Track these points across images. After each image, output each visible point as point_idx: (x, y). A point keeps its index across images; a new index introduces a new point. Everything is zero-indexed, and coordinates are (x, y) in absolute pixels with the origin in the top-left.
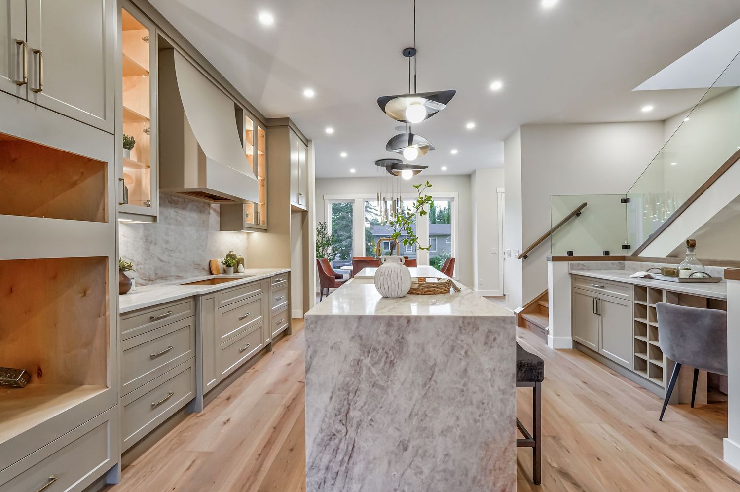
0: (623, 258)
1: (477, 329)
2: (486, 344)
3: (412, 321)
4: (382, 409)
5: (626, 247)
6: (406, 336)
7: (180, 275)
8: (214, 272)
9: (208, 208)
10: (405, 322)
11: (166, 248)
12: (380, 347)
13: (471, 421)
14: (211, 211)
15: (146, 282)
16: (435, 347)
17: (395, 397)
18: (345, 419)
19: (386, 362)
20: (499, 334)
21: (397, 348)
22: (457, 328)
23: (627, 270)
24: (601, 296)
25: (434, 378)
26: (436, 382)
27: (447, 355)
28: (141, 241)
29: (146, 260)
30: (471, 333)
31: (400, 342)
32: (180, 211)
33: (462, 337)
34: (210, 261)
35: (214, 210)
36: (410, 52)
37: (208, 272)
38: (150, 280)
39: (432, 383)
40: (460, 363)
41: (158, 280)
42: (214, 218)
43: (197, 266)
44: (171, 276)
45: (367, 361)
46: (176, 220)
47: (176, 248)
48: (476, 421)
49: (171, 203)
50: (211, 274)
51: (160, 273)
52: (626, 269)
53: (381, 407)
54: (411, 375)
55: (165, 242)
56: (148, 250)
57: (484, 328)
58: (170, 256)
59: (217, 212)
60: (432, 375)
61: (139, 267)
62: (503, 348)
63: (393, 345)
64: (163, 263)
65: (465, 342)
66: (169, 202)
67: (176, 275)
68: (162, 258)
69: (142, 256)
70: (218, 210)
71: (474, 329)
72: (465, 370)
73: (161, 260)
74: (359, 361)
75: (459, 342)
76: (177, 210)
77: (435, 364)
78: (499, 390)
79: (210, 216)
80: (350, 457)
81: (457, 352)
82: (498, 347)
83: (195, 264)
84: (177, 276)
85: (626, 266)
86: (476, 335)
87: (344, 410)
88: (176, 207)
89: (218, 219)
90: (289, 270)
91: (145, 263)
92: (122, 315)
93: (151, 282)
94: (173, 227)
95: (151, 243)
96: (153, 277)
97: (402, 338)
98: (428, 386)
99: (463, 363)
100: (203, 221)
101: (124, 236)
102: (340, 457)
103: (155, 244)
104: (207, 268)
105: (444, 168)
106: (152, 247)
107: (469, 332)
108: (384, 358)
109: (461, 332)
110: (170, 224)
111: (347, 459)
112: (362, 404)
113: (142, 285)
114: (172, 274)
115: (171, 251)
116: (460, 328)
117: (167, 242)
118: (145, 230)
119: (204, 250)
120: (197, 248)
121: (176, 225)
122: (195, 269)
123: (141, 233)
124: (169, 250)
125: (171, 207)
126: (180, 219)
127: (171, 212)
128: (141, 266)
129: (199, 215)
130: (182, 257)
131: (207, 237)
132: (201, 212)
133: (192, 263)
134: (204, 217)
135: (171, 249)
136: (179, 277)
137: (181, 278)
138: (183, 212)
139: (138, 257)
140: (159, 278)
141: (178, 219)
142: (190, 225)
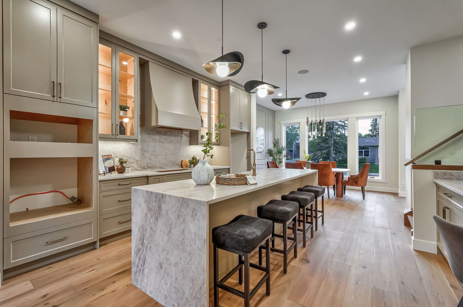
1: (188, 206)
2: (192, 216)
3: (164, 196)
4: (154, 242)
6: (161, 205)
7: (162, 167)
8: (183, 166)
9: (181, 134)
10: (161, 196)
12: (153, 209)
13: (186, 263)
14: (183, 135)
15: (142, 169)
16: (172, 213)
17: (158, 238)
18: (143, 244)
19: (155, 218)
20: (198, 212)
21: (159, 210)
22: (180, 204)
25: (171, 231)
26: (172, 234)
27: (176, 219)
28: (139, 151)
29: (142, 159)
30: (186, 208)
31: (160, 208)
32: (163, 136)
33: (182, 210)
34: (182, 161)
35: (186, 135)
36: (262, 25)
37: (181, 166)
38: (144, 168)
39: (171, 234)
40: (181, 225)
41: (149, 169)
42: (185, 138)
43: (174, 164)
44: (157, 167)
45: (149, 215)
46: (160, 141)
47: (160, 154)
48: (188, 264)
49: (157, 133)
50: (182, 167)
51: (149, 165)
53: (153, 241)
54: (163, 227)
55: (153, 151)
56: (143, 155)
57: (192, 206)
58: (156, 157)
59: (188, 136)
60: (171, 229)
61: (138, 162)
62: (200, 221)
63: (157, 208)
64: (152, 161)
65: (183, 213)
66: (156, 132)
68: (151, 158)
69: (140, 157)
70: (188, 134)
71: (187, 206)
72: (184, 230)
73: (150, 159)
74: (147, 214)
75: (181, 213)
76: (160, 136)
77: (172, 223)
78: (198, 248)
79: (183, 138)
80: (144, 264)
81: (180, 219)
82: (198, 220)
83: (172, 162)
84: (160, 167)
86: (188, 209)
87: (142, 238)
89: (188, 139)
90: (229, 167)
91: (142, 161)
92: (100, 181)
93: (144, 169)
94: (158, 144)
95: (145, 151)
96: (146, 167)
97: (160, 205)
98: (169, 235)
99: (183, 226)
100: (177, 140)
101: (130, 149)
102: (141, 262)
103: (147, 152)
104: (180, 164)
105: (366, 94)
106: (145, 154)
107: (185, 208)
108: (154, 215)
109: (182, 207)
110: (156, 143)
111: (143, 264)
112: (148, 238)
113: (139, 170)
114: (157, 166)
115: (157, 155)
116: (182, 204)
117: (154, 151)
118: (142, 145)
119: (178, 155)
120: (174, 154)
121: (160, 143)
122: (172, 164)
123: (139, 147)
124: (155, 155)
125: (157, 134)
126: (163, 140)
127: (157, 137)
128: (139, 162)
129: (175, 137)
130: (163, 158)
131: (180, 149)
132: (176, 136)
133: (170, 161)
134: (178, 138)
135: (156, 154)
136: (162, 168)
137: (163, 168)
138: (164, 137)
139: (137, 158)
140: (149, 167)
141: (162, 140)
142: (169, 143)
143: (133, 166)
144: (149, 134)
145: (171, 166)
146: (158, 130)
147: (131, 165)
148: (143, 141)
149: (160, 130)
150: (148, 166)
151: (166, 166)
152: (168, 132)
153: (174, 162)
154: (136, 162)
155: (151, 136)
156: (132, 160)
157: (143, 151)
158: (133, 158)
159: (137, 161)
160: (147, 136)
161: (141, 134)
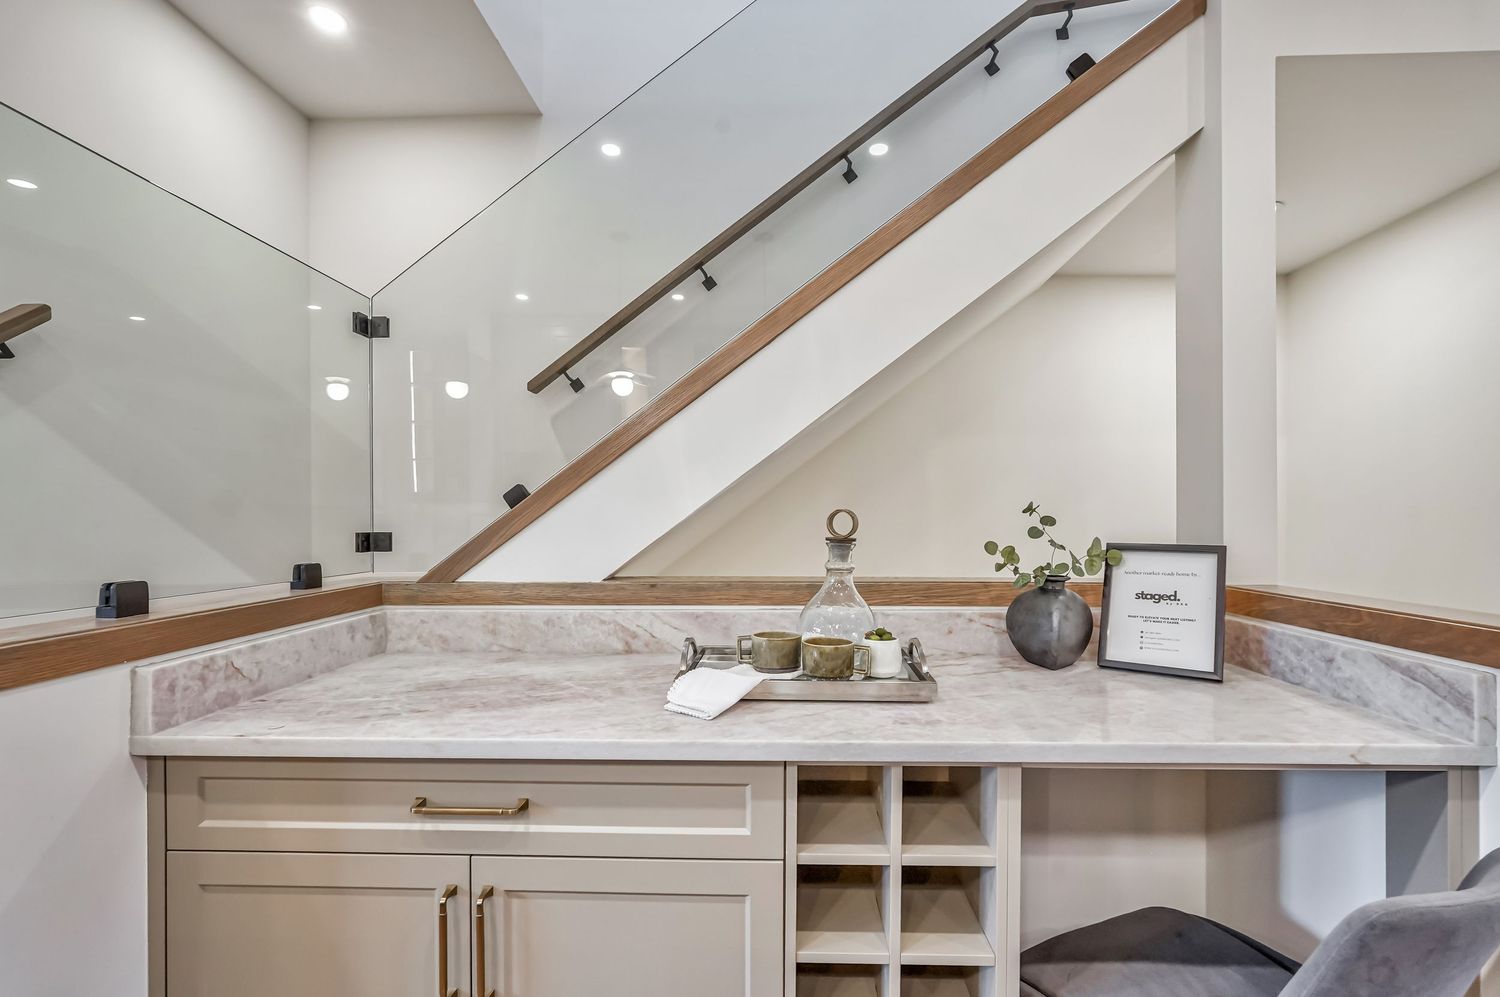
0: (375, 595)
5: (371, 543)
23: (406, 651)
24: (488, 873)
52: (393, 644)
85: (394, 633)
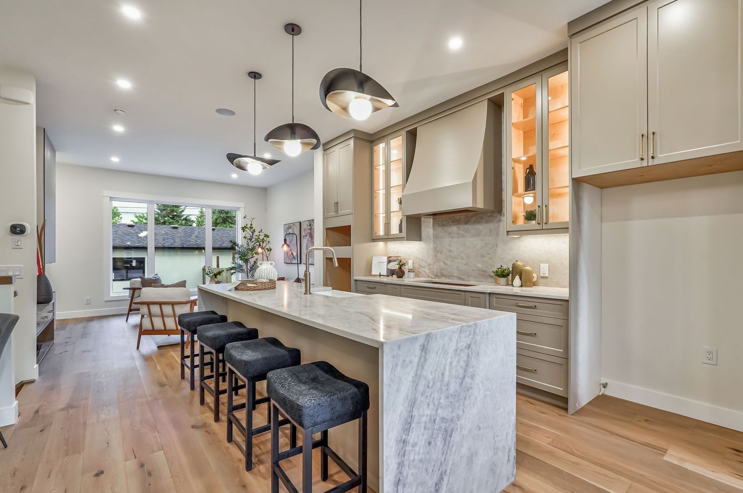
11: (450, 256)
28: (432, 251)
29: (434, 262)
32: (462, 226)
38: (437, 276)
41: (443, 278)
43: (483, 273)
44: (454, 276)
46: (459, 234)
47: (459, 256)
51: (444, 272)
56: (436, 256)
58: (453, 261)
64: (447, 266)
66: (452, 221)
67: (458, 276)
68: (446, 262)
73: (445, 264)
76: (459, 226)
88: (458, 224)
91: (434, 265)
93: (437, 277)
94: (455, 239)
95: (438, 252)
96: (439, 275)
100: (490, 230)
103: (441, 253)
106: (439, 255)
110: (453, 238)
115: (454, 258)
117: (450, 251)
119: (491, 258)
120: (482, 256)
121: (458, 238)
122: (479, 274)
123: (432, 245)
124: (451, 257)
125: (454, 224)
126: (463, 232)
127: (454, 229)
128: (431, 266)
129: (485, 225)
130: (464, 263)
131: (496, 246)
132: (487, 222)
133: (475, 269)
134: (491, 226)
135: (453, 256)
136: (461, 279)
137: (463, 280)
138: (466, 226)
139: (430, 261)
140: (443, 276)
141: (461, 232)
142: (473, 236)
143: (425, 272)
144: (443, 225)
145: (477, 277)
146: (456, 217)
147: (423, 269)
148: (436, 237)
149: (459, 217)
150: (442, 273)
151: (469, 276)
152: (472, 217)
153: (483, 271)
154: (428, 267)
155: (445, 228)
156: (423, 264)
157: (436, 251)
158: (425, 260)
159: (429, 265)
160: (440, 229)
161: (433, 228)
